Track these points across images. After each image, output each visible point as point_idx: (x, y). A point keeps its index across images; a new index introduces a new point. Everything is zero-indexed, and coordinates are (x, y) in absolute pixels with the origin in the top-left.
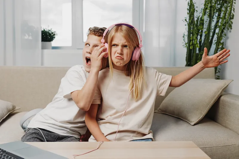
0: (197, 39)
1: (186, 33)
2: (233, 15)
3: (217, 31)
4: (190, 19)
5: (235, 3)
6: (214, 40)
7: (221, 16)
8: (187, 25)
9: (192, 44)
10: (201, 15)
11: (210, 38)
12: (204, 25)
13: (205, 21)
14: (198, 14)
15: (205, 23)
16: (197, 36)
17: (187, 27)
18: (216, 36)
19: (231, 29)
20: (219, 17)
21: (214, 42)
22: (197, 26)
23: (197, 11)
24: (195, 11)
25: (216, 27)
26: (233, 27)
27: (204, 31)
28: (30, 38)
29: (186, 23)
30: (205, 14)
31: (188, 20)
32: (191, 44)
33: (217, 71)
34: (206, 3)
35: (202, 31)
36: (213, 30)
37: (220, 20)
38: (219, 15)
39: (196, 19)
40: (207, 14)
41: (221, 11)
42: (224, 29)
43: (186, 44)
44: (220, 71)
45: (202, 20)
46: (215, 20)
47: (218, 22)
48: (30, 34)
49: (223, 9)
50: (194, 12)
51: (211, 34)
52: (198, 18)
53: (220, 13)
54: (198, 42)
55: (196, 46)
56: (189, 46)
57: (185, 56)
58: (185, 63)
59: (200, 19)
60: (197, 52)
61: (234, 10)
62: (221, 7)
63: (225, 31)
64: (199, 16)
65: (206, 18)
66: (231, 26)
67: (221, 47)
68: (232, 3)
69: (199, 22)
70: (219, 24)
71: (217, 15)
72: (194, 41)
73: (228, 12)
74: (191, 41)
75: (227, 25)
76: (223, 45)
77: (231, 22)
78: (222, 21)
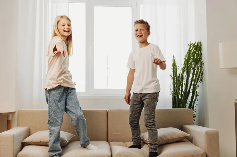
0: (179, 89)
1: (172, 85)
2: (203, 73)
3: (193, 83)
4: (173, 76)
5: (203, 65)
6: (191, 89)
8: (172, 79)
10: (182, 72)
11: (188, 88)
12: (184, 79)
13: (184, 77)
14: (179, 72)
16: (179, 87)
17: (172, 80)
18: (192, 86)
20: (193, 74)
21: (191, 91)
22: (179, 80)
23: (179, 69)
24: (178, 69)
25: (192, 80)
26: (203, 81)
27: (184, 84)
29: (172, 78)
31: (172, 76)
32: (175, 92)
34: (184, 64)
35: (182, 84)
36: (190, 83)
37: (195, 76)
38: (194, 72)
39: (178, 75)
40: (186, 71)
42: (197, 82)
43: (172, 92)
44: (195, 111)
45: (182, 76)
46: (191, 75)
47: (193, 77)
49: (196, 68)
50: (176, 70)
52: (179, 75)
53: (194, 71)
54: (180, 91)
55: (179, 94)
56: (174, 94)
57: (171, 100)
58: (171, 105)
59: (180, 75)
60: (180, 97)
61: (203, 69)
63: (199, 83)
64: (180, 73)
65: (185, 75)
66: (201, 80)
67: (195, 94)
68: (202, 64)
69: (180, 77)
70: (194, 79)
71: (192, 72)
72: (176, 90)
73: (199, 70)
74: (174, 90)
75: (199, 79)
76: (197, 93)
77: (202, 77)
78: (196, 77)
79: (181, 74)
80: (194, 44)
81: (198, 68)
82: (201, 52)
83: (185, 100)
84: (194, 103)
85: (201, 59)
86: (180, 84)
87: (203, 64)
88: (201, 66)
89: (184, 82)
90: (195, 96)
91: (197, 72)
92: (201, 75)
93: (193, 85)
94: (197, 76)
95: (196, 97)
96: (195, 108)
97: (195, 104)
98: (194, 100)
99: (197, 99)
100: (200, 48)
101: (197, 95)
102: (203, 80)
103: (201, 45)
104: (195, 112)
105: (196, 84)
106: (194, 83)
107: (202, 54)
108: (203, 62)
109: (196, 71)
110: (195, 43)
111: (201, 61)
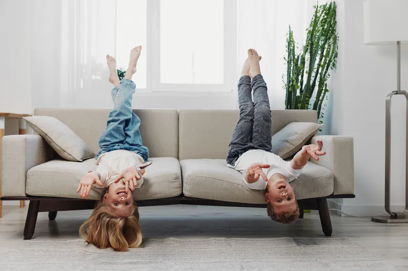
0: (297, 79)
1: (286, 73)
2: (337, 54)
3: (320, 71)
4: (289, 58)
5: (338, 40)
6: (317, 80)
7: (324, 54)
8: (287, 64)
9: (292, 85)
10: (302, 52)
11: (313, 79)
12: (306, 64)
14: (299, 52)
15: (306, 61)
16: (298, 76)
17: (286, 65)
18: (319, 75)
19: (336, 68)
20: (322, 56)
21: (317, 83)
22: (296, 65)
23: (298, 48)
24: (296, 48)
25: (319, 65)
26: (337, 67)
27: (305, 71)
28: (99, 78)
29: (286, 62)
30: (306, 51)
31: (287, 58)
32: (290, 85)
33: (320, 116)
35: (303, 71)
36: (315, 70)
37: (324, 58)
38: (322, 53)
39: (296, 57)
40: (309, 51)
41: (324, 49)
42: (327, 69)
43: (285, 85)
44: (323, 115)
45: (303, 59)
46: (318, 58)
47: (321, 60)
48: (99, 73)
49: (326, 46)
50: (294, 49)
51: (313, 74)
52: (298, 57)
53: (323, 51)
54: (299, 84)
55: (296, 87)
56: (289, 87)
57: (284, 99)
58: (284, 106)
59: (300, 57)
60: (298, 94)
61: (337, 48)
62: (325, 44)
63: (329, 71)
64: (300, 54)
65: (308, 56)
66: (334, 65)
67: (324, 88)
68: (335, 39)
69: (299, 61)
70: (322, 64)
71: (319, 52)
72: (293, 81)
73: (331, 49)
74: (290, 82)
75: (331, 64)
76: (326, 87)
77: (335, 61)
78: (325, 60)
79: (302, 56)
80: (325, 6)
81: (329, 45)
82: (335, 18)
83: (307, 97)
84: (321, 103)
85: (336, 31)
86: (300, 71)
87: (337, 38)
88: (335, 43)
89: (306, 69)
90: (323, 92)
91: (328, 52)
92: (334, 58)
93: (321, 74)
94: (328, 59)
95: (325, 93)
96: (322, 111)
97: (323, 105)
98: (321, 98)
99: (325, 96)
100: (334, 11)
101: (326, 91)
102: (337, 65)
103: (335, 7)
104: (323, 117)
105: (326, 73)
106: (322, 70)
107: (336, 22)
108: (337, 36)
109: (325, 50)
110: (327, 4)
111: (334, 34)
